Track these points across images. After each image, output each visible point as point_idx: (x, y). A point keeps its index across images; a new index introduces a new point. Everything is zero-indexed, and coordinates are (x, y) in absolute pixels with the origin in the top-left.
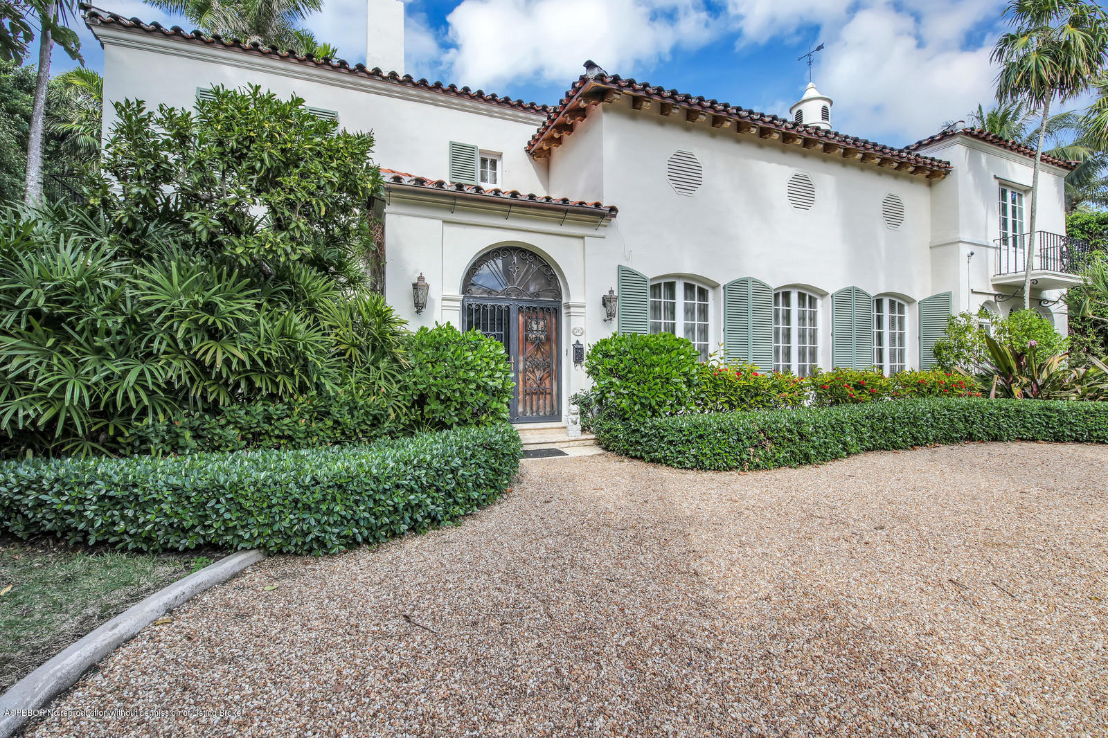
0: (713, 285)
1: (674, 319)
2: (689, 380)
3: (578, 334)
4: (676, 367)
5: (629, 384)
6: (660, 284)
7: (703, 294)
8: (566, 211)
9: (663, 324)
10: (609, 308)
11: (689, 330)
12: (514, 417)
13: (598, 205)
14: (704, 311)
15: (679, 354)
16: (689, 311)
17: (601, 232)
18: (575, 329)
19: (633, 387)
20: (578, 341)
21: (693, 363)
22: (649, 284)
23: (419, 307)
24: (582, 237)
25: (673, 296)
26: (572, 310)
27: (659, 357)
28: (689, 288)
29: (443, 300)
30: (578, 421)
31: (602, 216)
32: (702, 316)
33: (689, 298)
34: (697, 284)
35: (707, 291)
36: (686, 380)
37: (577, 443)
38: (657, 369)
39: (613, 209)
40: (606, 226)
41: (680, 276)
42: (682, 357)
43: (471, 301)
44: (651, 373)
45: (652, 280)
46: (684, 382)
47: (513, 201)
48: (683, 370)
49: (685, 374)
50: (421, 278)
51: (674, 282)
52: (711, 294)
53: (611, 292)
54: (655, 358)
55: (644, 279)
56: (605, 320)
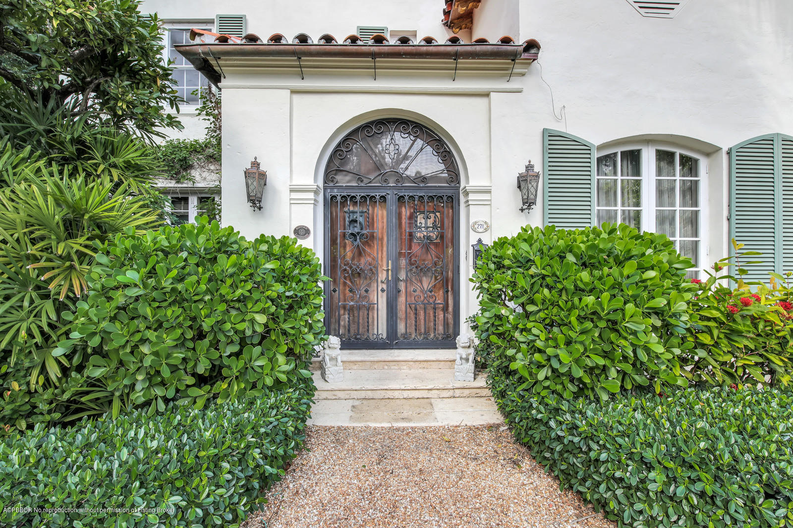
0: (709, 150)
1: (638, 204)
2: (667, 325)
3: (481, 230)
4: (635, 298)
5: (529, 325)
6: (615, 154)
7: (689, 165)
8: (456, 56)
9: (619, 214)
10: (525, 191)
11: (664, 219)
12: (392, 341)
13: (506, 41)
14: (691, 192)
15: (642, 268)
16: (663, 192)
17: (514, 84)
18: (476, 223)
19: (535, 331)
20: (480, 241)
21: (676, 287)
22: (596, 155)
23: (256, 201)
24: (487, 95)
25: (637, 171)
26: (471, 197)
27: (596, 273)
28: (665, 158)
29: (292, 191)
30: (471, 358)
31: (513, 56)
32: (688, 197)
33: (665, 171)
34: (678, 152)
35: (696, 161)
36: (658, 323)
37: (467, 392)
38: (590, 300)
39: (532, 46)
40: (523, 75)
41: (648, 140)
42: (651, 274)
43: (335, 192)
44: (574, 307)
45: (600, 148)
46: (655, 329)
47: (375, 49)
48: (651, 304)
49: (658, 312)
50: (255, 164)
51: (639, 151)
52: (703, 164)
53: (529, 167)
54: (585, 275)
55: (586, 147)
56: (522, 210)
